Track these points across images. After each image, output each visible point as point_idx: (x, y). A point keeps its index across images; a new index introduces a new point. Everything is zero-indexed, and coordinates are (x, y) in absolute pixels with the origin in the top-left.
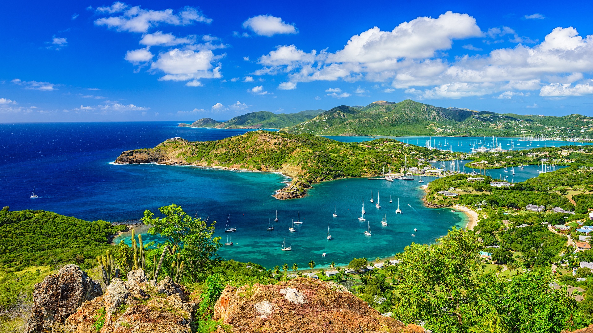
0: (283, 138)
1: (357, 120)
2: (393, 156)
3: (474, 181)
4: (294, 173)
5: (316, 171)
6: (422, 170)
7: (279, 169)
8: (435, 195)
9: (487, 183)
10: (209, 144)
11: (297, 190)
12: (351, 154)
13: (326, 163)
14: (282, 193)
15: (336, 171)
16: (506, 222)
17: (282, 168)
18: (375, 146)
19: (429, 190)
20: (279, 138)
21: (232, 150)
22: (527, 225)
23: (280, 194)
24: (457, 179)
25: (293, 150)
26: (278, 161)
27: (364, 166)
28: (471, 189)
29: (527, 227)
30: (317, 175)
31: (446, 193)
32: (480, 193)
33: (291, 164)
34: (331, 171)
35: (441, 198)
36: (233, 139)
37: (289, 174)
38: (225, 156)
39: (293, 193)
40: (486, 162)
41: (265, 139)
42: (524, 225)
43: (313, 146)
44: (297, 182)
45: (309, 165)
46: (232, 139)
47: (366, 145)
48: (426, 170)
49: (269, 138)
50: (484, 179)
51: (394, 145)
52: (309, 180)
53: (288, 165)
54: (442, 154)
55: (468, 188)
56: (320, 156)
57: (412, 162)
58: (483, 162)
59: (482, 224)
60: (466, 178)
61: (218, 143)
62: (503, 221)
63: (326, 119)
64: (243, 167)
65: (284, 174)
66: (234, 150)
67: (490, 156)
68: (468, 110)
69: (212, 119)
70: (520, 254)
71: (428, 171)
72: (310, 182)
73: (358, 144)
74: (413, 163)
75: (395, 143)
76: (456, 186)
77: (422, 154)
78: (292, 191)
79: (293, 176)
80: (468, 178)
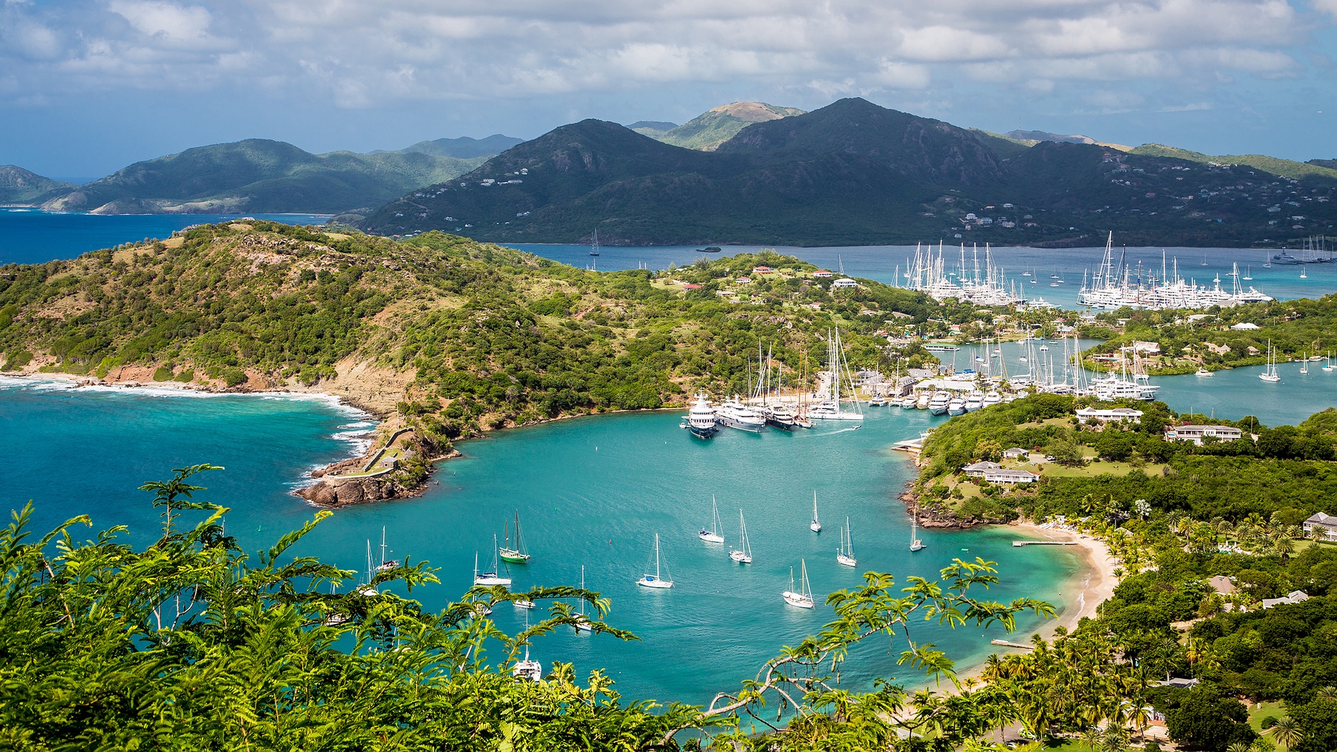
0: (338, 254)
1: (648, 181)
2: (789, 326)
3: (1101, 423)
4: (387, 398)
5: (476, 388)
6: (904, 381)
7: (323, 380)
8: (949, 481)
9: (1151, 431)
10: (13, 278)
11: (397, 466)
12: (621, 319)
13: (518, 354)
14: (330, 480)
15: (559, 388)
16: (1222, 586)
17: (336, 375)
18: (716, 287)
19: (927, 459)
20: (322, 252)
21: (115, 303)
22: (1305, 597)
23: (322, 485)
24: (1036, 414)
25: (382, 305)
26: (317, 350)
27: (674, 366)
28: (1088, 454)
29: (1305, 605)
30: (481, 403)
31: (991, 473)
32: (1121, 470)
33: (373, 359)
34: (537, 384)
35: (970, 491)
36: (124, 255)
37: (364, 401)
38: (82, 330)
39: (378, 482)
40: (1153, 348)
41: (262, 256)
42: (1296, 598)
43: (464, 284)
44: (396, 435)
45: (449, 363)
46: (117, 257)
47: (683, 280)
48: (919, 379)
49: (279, 253)
50: (1140, 413)
51: (794, 283)
52: (447, 422)
53: (363, 365)
54: (981, 318)
55: (1079, 448)
56: (491, 326)
57: (864, 348)
58: (1139, 346)
59: (1130, 594)
60: (1072, 412)
61: (56, 271)
62: (1213, 581)
63: (520, 176)
64: (165, 374)
65: (345, 401)
66: (126, 301)
67: (1168, 325)
68: (1089, 141)
69: (27, 172)
70: (1278, 710)
71: (926, 384)
72: (452, 432)
73: (649, 276)
74: (866, 353)
75: (800, 274)
76: (1033, 442)
77: (903, 316)
78: (377, 469)
79: (382, 408)
80: (1079, 412)
